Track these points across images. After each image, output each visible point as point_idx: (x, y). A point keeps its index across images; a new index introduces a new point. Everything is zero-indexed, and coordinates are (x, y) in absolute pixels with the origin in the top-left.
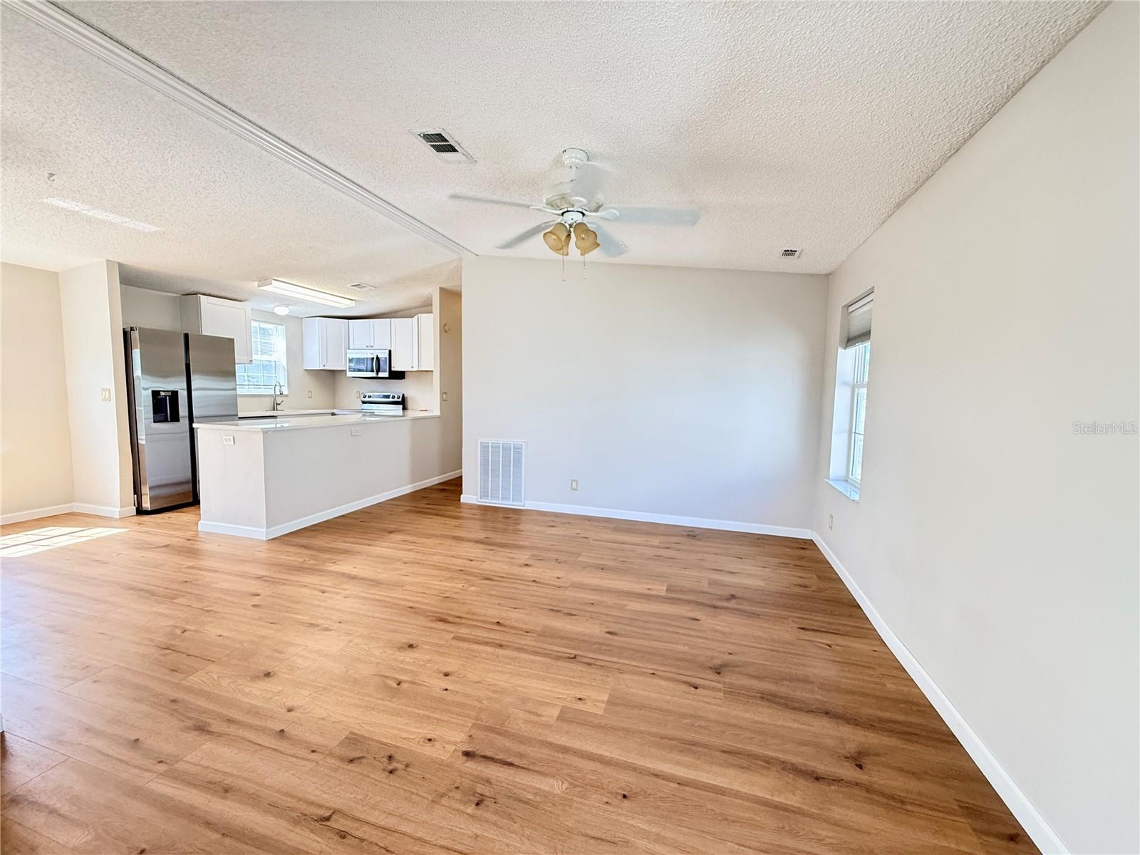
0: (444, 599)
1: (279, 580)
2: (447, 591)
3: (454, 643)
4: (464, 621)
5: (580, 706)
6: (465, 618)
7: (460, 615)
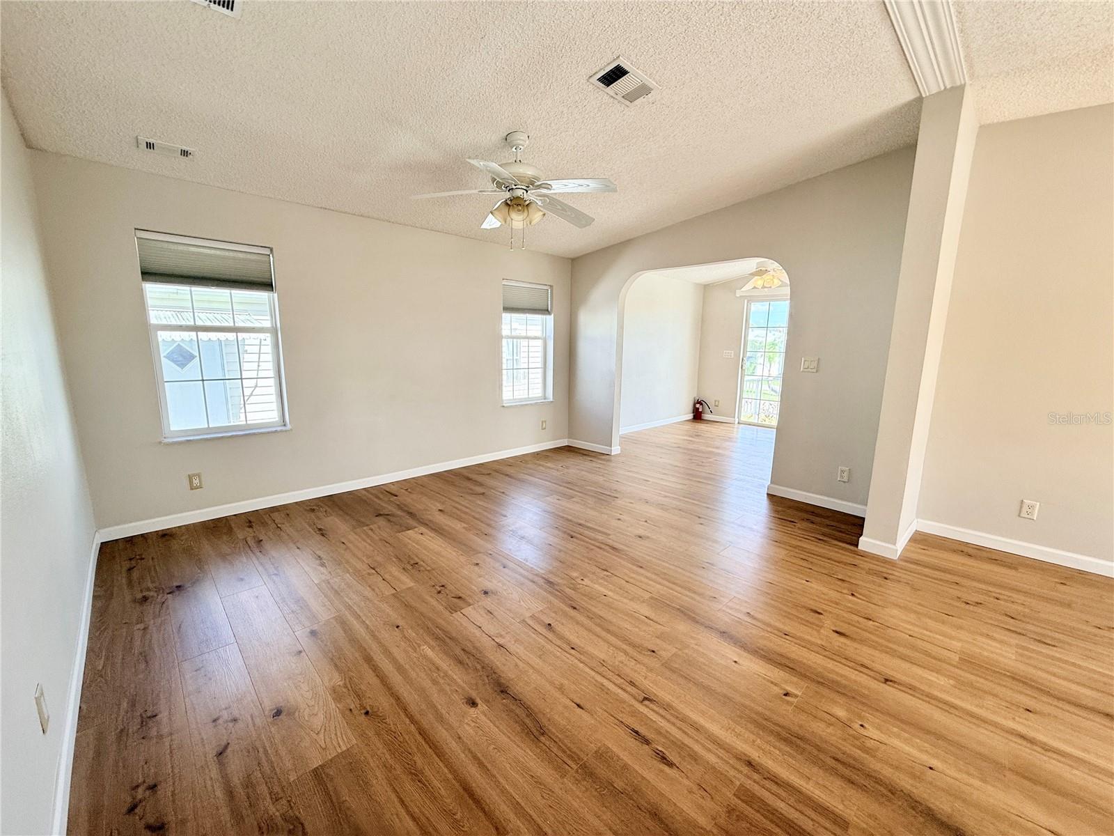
0: (608, 569)
1: (835, 657)
2: (602, 578)
3: (609, 532)
4: (598, 544)
5: (560, 498)
6: (596, 546)
7: (598, 550)
